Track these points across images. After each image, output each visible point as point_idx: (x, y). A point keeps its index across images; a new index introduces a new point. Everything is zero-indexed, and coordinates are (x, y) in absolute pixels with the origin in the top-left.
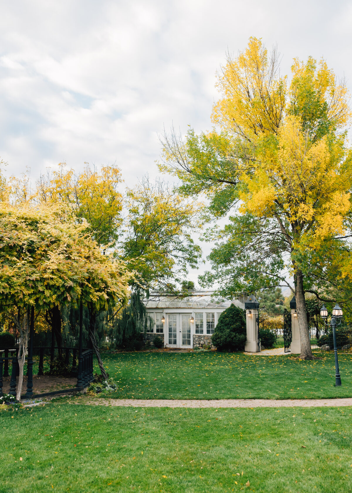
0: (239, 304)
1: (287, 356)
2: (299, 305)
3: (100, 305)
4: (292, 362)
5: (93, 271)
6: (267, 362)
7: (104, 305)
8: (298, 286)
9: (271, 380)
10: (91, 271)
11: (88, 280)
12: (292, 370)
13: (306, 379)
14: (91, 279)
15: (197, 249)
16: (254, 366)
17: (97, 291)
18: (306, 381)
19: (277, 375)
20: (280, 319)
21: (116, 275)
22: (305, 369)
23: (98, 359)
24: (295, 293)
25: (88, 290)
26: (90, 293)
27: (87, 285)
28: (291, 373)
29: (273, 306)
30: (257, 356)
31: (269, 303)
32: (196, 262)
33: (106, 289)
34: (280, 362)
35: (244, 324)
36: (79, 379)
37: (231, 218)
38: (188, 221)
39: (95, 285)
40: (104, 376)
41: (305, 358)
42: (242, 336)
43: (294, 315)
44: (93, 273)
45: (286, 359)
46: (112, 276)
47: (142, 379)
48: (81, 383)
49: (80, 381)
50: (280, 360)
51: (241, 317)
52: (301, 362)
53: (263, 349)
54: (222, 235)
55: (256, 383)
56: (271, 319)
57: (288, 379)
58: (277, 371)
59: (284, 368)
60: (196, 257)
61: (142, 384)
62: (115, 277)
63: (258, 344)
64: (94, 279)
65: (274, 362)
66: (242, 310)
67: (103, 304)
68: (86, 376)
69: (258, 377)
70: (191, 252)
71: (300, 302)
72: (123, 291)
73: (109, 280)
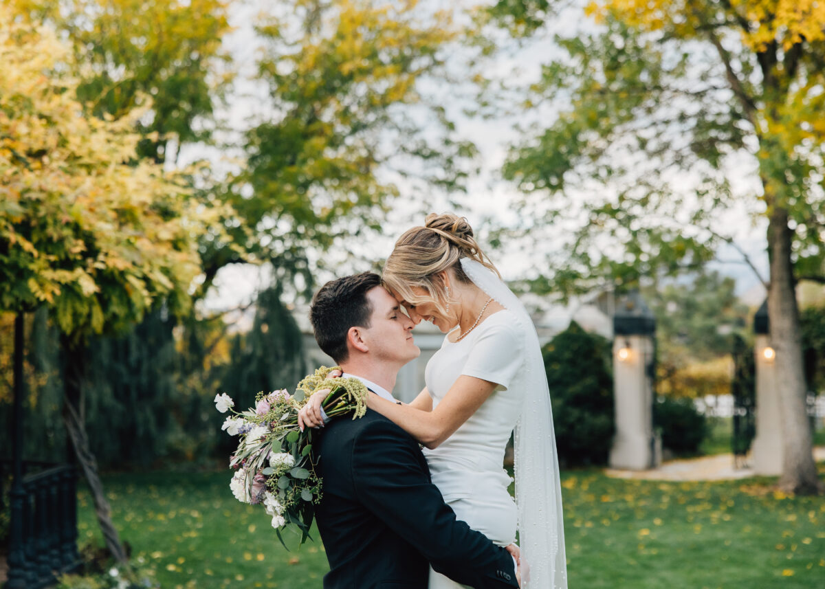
0: (597, 322)
1: (739, 483)
2: (780, 323)
3: (76, 315)
4: (752, 502)
5: (42, 196)
6: (674, 500)
7: (90, 316)
8: (777, 263)
9: (674, 567)
10: (34, 196)
11: (24, 228)
12: (748, 529)
13: (788, 564)
14: (34, 223)
15: (468, 150)
16: (628, 516)
17: (54, 266)
18: (788, 572)
19: (697, 548)
20: (725, 367)
21: (139, 213)
22: (790, 525)
23: (93, 494)
24: (769, 287)
25: (23, 263)
26: (31, 273)
27: (18, 247)
28: (743, 540)
29: (711, 330)
30: (645, 483)
31: (698, 321)
32: (464, 190)
33: (89, 261)
34: (715, 501)
35: (607, 382)
36: (13, 565)
37: (560, 41)
38: (437, 63)
39: (46, 245)
40: (114, 550)
41: (797, 491)
42: (601, 420)
43: (766, 354)
44: (38, 201)
45: (733, 492)
46: (125, 216)
47: (254, 560)
48: (18, 577)
49: (16, 572)
50: (718, 494)
51: (600, 362)
52: (783, 504)
53: (666, 460)
54: (535, 98)
55: (621, 576)
56: (696, 368)
57: (732, 561)
58: (697, 532)
59: (722, 524)
60: (464, 175)
61: (246, 577)
62: (135, 221)
63: (652, 444)
64: (43, 226)
65: (695, 502)
66: (602, 339)
67: (84, 310)
68: (44, 552)
69: (633, 554)
70: (450, 161)
71: (783, 312)
72: (166, 271)
73: (105, 229)
